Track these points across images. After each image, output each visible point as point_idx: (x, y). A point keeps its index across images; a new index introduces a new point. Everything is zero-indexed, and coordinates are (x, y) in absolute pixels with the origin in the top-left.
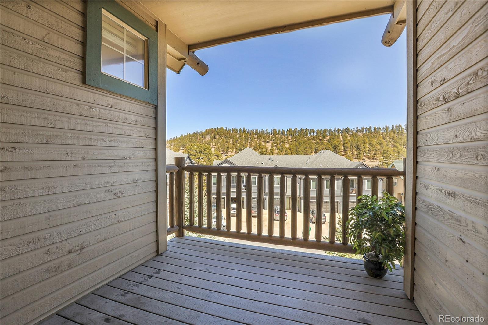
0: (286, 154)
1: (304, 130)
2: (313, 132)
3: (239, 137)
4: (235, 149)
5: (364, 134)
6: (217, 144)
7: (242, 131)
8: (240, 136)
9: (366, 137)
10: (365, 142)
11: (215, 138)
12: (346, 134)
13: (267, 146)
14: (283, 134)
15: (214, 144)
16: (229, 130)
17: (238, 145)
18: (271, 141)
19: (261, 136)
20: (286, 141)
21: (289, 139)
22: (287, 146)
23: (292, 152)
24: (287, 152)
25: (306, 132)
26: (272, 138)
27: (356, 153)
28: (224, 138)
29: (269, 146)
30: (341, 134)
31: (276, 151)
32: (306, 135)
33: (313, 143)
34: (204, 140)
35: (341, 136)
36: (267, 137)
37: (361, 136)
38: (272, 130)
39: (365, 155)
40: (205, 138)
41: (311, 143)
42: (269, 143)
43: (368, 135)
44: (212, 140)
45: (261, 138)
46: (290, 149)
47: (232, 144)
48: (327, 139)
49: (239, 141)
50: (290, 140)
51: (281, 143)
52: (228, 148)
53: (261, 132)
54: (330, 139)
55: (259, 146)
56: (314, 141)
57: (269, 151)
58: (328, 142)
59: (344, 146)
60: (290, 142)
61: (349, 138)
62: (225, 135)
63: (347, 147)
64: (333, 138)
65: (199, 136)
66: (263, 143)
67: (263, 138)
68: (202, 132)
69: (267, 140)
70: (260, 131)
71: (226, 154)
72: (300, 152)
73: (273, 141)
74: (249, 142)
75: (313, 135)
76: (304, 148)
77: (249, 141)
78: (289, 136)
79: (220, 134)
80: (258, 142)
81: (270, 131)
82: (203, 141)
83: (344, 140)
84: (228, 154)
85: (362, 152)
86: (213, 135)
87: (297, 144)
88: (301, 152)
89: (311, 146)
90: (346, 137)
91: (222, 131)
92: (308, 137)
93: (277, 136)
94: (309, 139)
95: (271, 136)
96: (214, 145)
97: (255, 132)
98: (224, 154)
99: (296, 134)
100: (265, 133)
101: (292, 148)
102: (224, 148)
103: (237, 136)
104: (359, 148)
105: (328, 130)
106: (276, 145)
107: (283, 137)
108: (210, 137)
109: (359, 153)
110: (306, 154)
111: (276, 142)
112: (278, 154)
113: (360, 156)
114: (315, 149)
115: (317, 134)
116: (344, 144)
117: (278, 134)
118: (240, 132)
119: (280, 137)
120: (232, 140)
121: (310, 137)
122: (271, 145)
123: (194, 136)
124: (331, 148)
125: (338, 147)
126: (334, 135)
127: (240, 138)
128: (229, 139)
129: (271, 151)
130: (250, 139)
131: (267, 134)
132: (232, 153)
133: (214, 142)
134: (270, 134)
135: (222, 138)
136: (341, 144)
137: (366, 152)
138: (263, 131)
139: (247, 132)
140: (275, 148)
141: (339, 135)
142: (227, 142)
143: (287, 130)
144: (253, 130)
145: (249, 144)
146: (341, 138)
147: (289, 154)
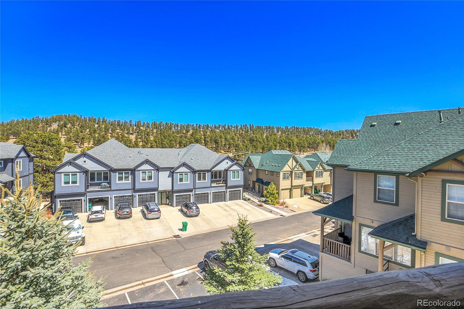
0: (152, 147)
1: (168, 124)
2: (177, 127)
3: (97, 127)
4: (92, 140)
5: (220, 130)
6: (68, 133)
7: (102, 121)
8: (99, 126)
9: (222, 133)
10: (221, 137)
11: (65, 127)
12: (206, 129)
13: (130, 138)
14: (148, 127)
15: (64, 133)
16: (85, 119)
17: (97, 135)
18: (135, 133)
19: (123, 128)
21: (154, 131)
22: (152, 139)
23: (158, 144)
24: (152, 145)
25: (170, 125)
26: (136, 130)
27: (215, 147)
28: (78, 127)
29: (133, 137)
30: (201, 130)
31: (141, 144)
32: (171, 129)
33: (177, 137)
34: (49, 128)
35: (202, 131)
36: (131, 129)
37: (218, 132)
38: (136, 121)
39: (221, 148)
40: (50, 126)
41: (176, 136)
42: (133, 135)
43: (224, 131)
44: (61, 129)
45: (124, 129)
46: (156, 142)
47: (89, 134)
48: (190, 133)
49: (98, 131)
50: (155, 133)
51: (146, 136)
52: (83, 138)
53: (124, 123)
54: (193, 133)
55: (122, 137)
56: (178, 134)
57: (134, 143)
58: (191, 136)
59: (205, 140)
60: (155, 135)
61: (208, 133)
62: (79, 124)
63: (207, 141)
64: (195, 133)
65: (41, 122)
66: (126, 134)
67: (126, 130)
68: (45, 118)
69: (131, 132)
70: (122, 122)
71: (80, 145)
72: (165, 145)
73: (138, 133)
74: (110, 133)
75: (177, 129)
76: (169, 141)
77: (110, 131)
78: (154, 129)
79: (72, 122)
80: (120, 133)
81: (133, 123)
82: (47, 129)
83: (204, 135)
84: (83, 145)
85: (219, 145)
86: (62, 123)
87: (162, 137)
88: (167, 145)
89: (176, 139)
90: (207, 133)
91: (76, 119)
92: (172, 130)
93: (142, 128)
94: (173, 133)
95: (135, 128)
96: (64, 135)
97: (116, 123)
98: (78, 145)
99: (161, 127)
100: (128, 125)
101: (157, 140)
102: (78, 139)
103: (94, 126)
104: (217, 142)
105: (191, 125)
106: (140, 137)
107: (148, 129)
108: (58, 125)
109: (217, 146)
110: (171, 147)
111: (140, 135)
112: (143, 146)
113: (218, 149)
114: (180, 142)
115: (181, 128)
116: (205, 138)
117: (143, 126)
118: (98, 121)
119: (145, 129)
120: (88, 130)
121: (174, 130)
122: (135, 137)
123: (34, 122)
124: (194, 142)
125: (200, 140)
126: (196, 130)
127: (99, 128)
128: (85, 128)
129: (135, 143)
130: (111, 129)
131: (131, 125)
132: (88, 144)
133: (63, 131)
134: (134, 126)
135: (76, 127)
136: (202, 138)
137: (222, 146)
138: (126, 123)
139: (107, 122)
140: (139, 140)
141: (200, 130)
142: (82, 132)
143: (152, 122)
144: (115, 121)
145: (110, 135)
146: (202, 132)
147: (154, 147)
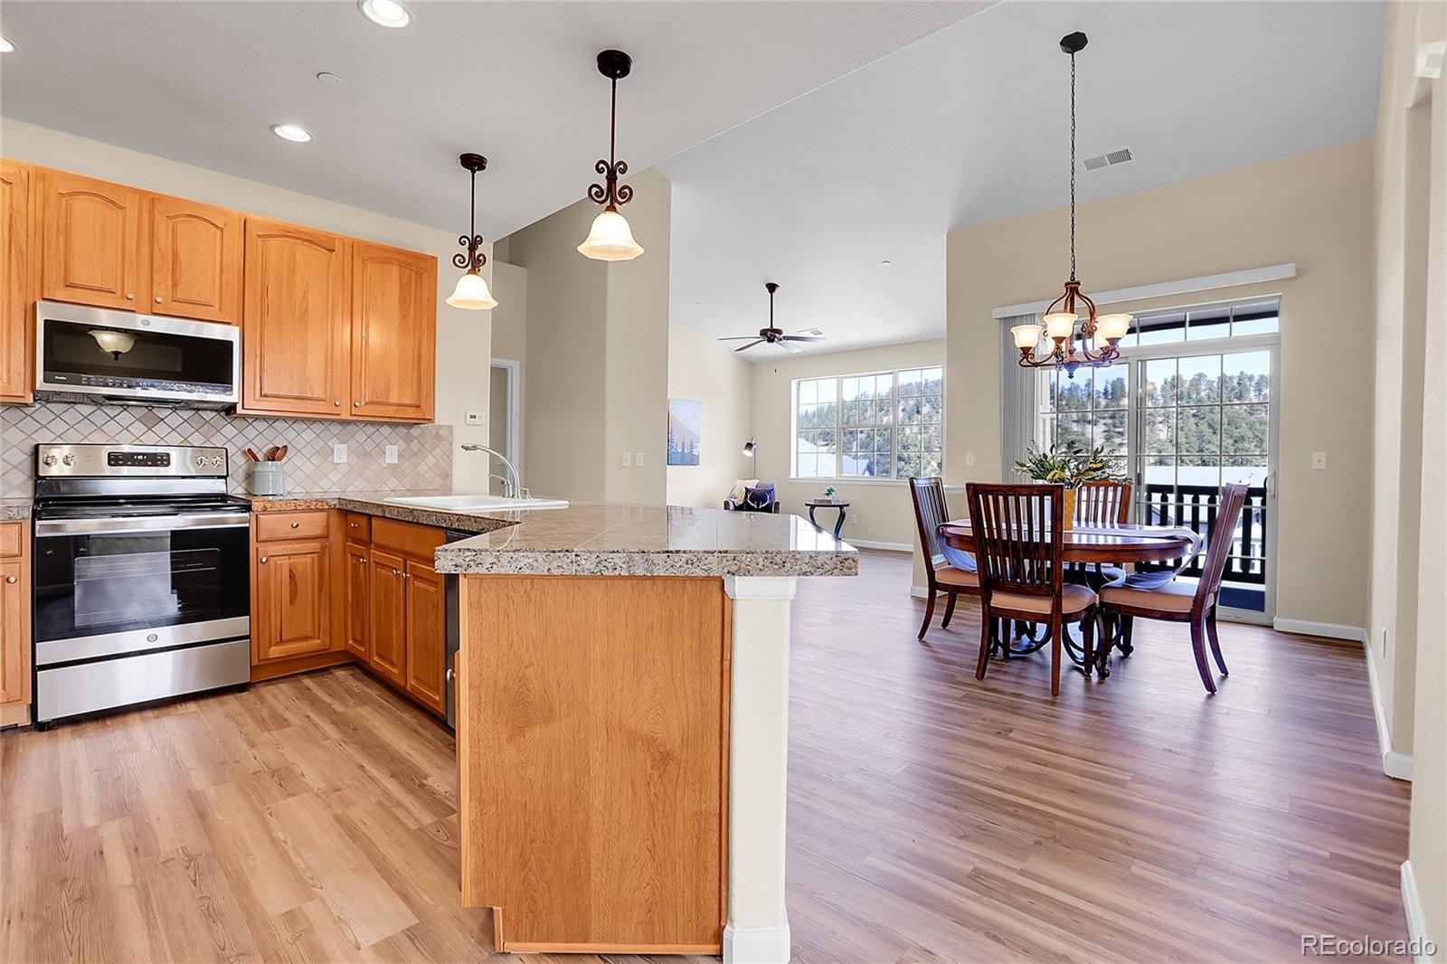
20: (1160, 419)
